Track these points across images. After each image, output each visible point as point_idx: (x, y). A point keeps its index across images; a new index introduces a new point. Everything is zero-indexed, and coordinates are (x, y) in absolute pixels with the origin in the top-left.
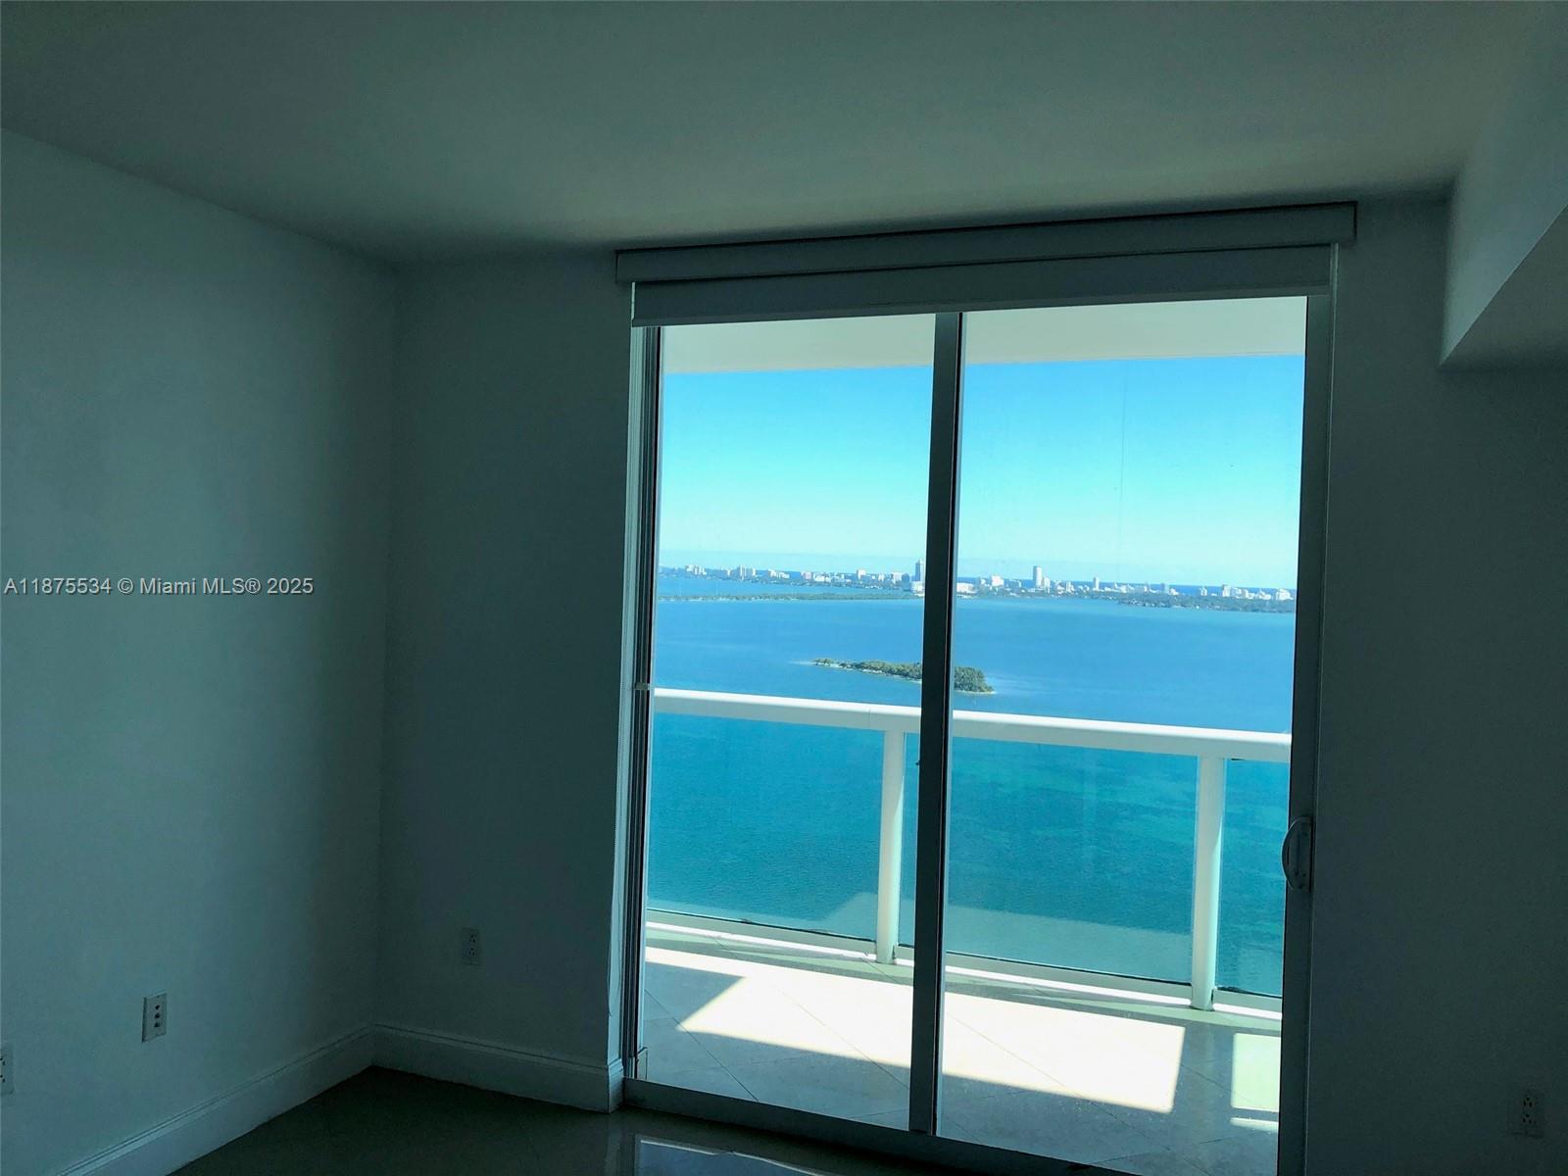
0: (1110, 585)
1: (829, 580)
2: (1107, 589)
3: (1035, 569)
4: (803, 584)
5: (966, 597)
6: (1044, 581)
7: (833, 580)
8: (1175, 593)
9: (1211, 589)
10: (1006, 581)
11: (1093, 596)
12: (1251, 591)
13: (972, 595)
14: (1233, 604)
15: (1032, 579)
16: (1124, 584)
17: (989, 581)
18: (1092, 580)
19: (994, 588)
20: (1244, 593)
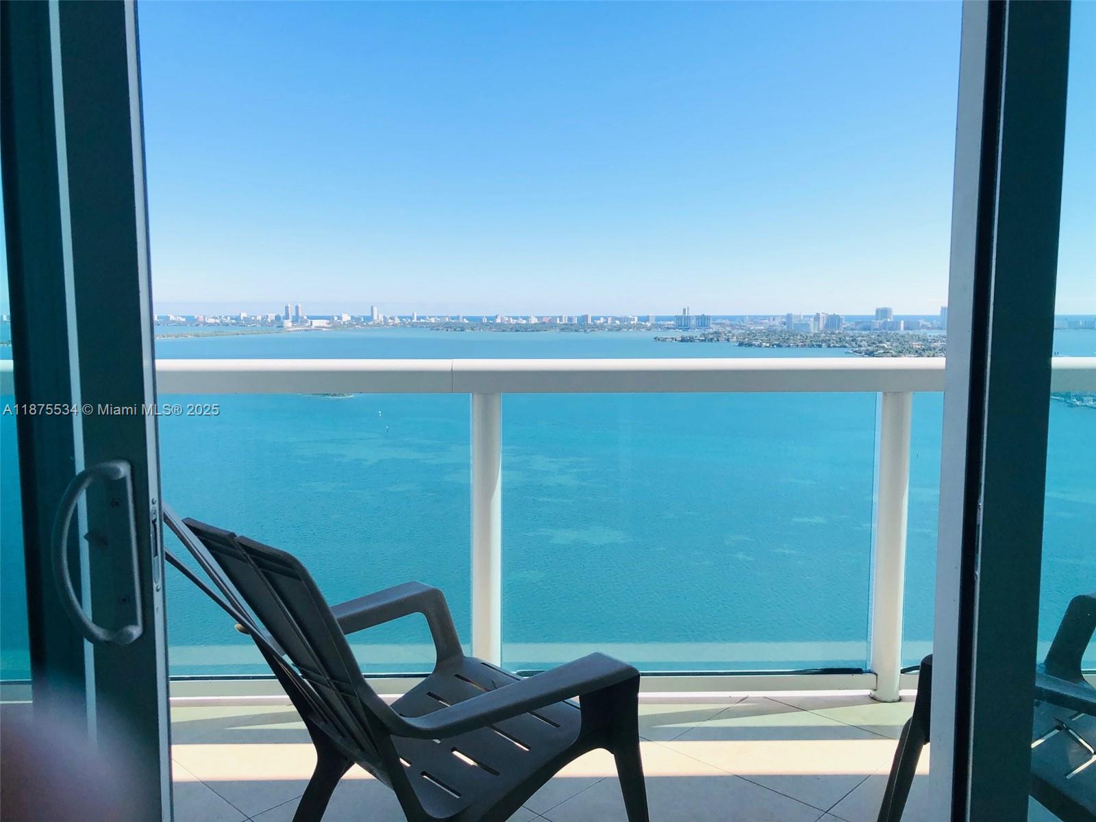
0: (424, 318)
1: (218, 321)
2: (422, 320)
3: (372, 307)
4: (197, 325)
5: (324, 329)
6: (378, 317)
7: (221, 321)
8: (467, 322)
9: (489, 318)
10: (352, 318)
11: (413, 325)
12: (514, 318)
13: (326, 328)
14: (502, 328)
15: (370, 315)
16: (433, 317)
17: (340, 318)
18: (411, 315)
19: (344, 322)
20: (509, 320)
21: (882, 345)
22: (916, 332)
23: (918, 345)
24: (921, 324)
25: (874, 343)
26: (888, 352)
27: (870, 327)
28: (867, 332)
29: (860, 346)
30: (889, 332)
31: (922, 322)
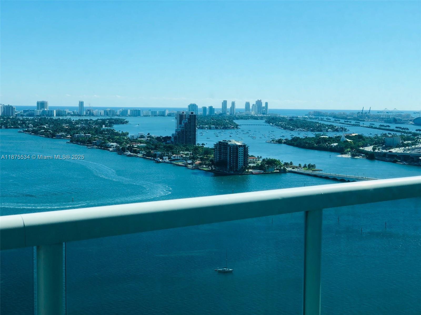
21: (43, 126)
22: (65, 118)
23: (67, 126)
24: (67, 113)
25: (37, 125)
26: (48, 131)
27: (34, 114)
28: (32, 118)
29: (28, 127)
30: (47, 118)
31: (68, 111)
